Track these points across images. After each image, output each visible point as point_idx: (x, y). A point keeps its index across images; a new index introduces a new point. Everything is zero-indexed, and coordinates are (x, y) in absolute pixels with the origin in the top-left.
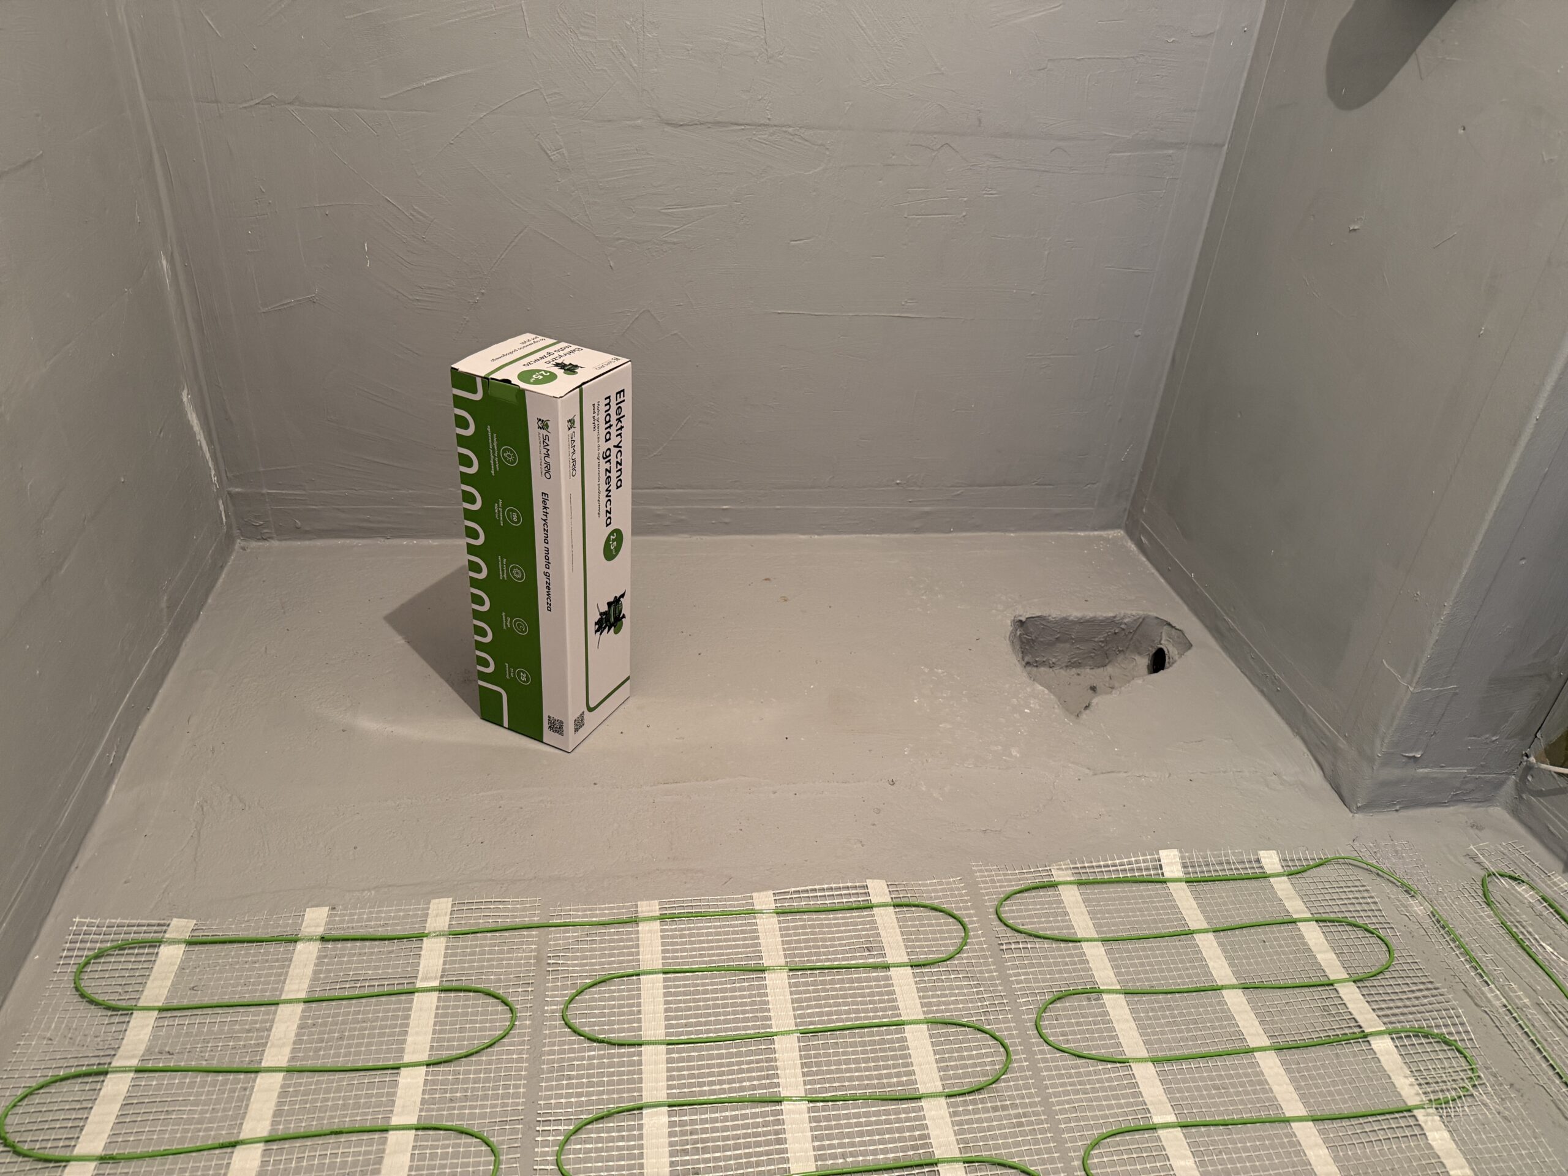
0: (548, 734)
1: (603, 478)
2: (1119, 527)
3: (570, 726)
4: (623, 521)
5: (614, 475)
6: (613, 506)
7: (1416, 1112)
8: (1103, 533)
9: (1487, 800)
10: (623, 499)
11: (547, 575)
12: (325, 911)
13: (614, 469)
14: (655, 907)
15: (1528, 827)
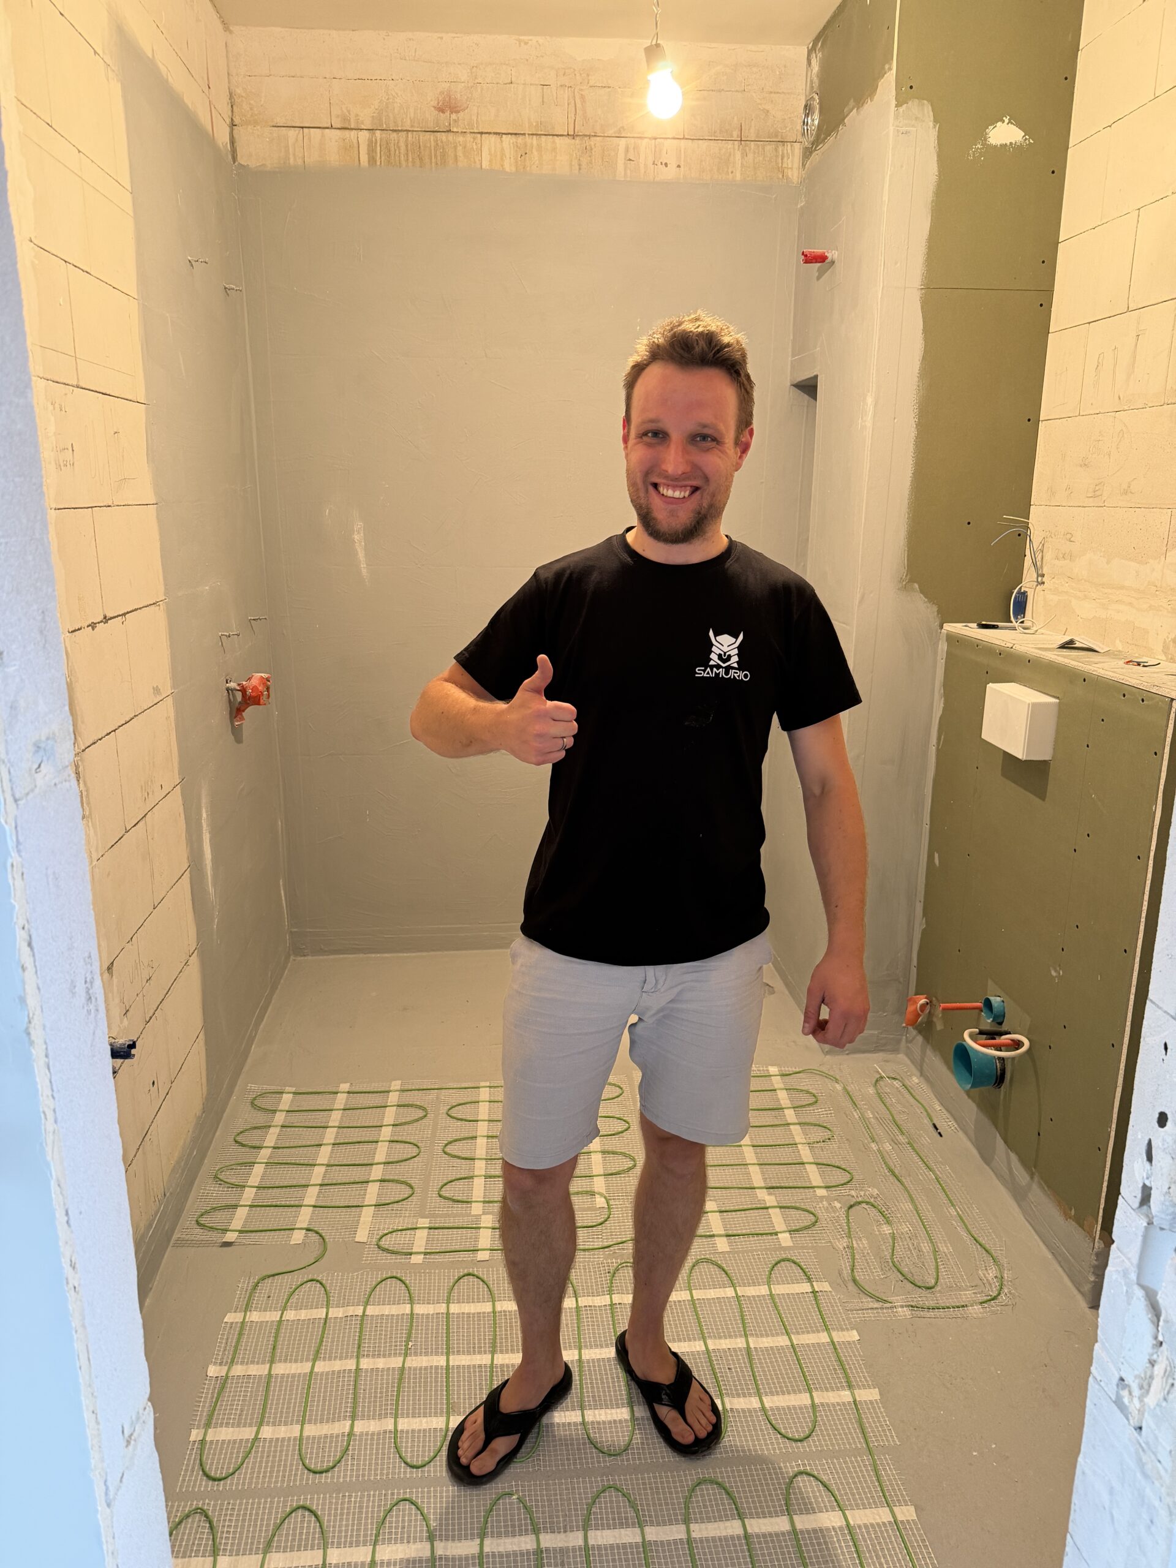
7: (798, 1145)
9: (896, 1051)
12: (349, 1084)
14: (488, 1084)
15: (911, 1060)
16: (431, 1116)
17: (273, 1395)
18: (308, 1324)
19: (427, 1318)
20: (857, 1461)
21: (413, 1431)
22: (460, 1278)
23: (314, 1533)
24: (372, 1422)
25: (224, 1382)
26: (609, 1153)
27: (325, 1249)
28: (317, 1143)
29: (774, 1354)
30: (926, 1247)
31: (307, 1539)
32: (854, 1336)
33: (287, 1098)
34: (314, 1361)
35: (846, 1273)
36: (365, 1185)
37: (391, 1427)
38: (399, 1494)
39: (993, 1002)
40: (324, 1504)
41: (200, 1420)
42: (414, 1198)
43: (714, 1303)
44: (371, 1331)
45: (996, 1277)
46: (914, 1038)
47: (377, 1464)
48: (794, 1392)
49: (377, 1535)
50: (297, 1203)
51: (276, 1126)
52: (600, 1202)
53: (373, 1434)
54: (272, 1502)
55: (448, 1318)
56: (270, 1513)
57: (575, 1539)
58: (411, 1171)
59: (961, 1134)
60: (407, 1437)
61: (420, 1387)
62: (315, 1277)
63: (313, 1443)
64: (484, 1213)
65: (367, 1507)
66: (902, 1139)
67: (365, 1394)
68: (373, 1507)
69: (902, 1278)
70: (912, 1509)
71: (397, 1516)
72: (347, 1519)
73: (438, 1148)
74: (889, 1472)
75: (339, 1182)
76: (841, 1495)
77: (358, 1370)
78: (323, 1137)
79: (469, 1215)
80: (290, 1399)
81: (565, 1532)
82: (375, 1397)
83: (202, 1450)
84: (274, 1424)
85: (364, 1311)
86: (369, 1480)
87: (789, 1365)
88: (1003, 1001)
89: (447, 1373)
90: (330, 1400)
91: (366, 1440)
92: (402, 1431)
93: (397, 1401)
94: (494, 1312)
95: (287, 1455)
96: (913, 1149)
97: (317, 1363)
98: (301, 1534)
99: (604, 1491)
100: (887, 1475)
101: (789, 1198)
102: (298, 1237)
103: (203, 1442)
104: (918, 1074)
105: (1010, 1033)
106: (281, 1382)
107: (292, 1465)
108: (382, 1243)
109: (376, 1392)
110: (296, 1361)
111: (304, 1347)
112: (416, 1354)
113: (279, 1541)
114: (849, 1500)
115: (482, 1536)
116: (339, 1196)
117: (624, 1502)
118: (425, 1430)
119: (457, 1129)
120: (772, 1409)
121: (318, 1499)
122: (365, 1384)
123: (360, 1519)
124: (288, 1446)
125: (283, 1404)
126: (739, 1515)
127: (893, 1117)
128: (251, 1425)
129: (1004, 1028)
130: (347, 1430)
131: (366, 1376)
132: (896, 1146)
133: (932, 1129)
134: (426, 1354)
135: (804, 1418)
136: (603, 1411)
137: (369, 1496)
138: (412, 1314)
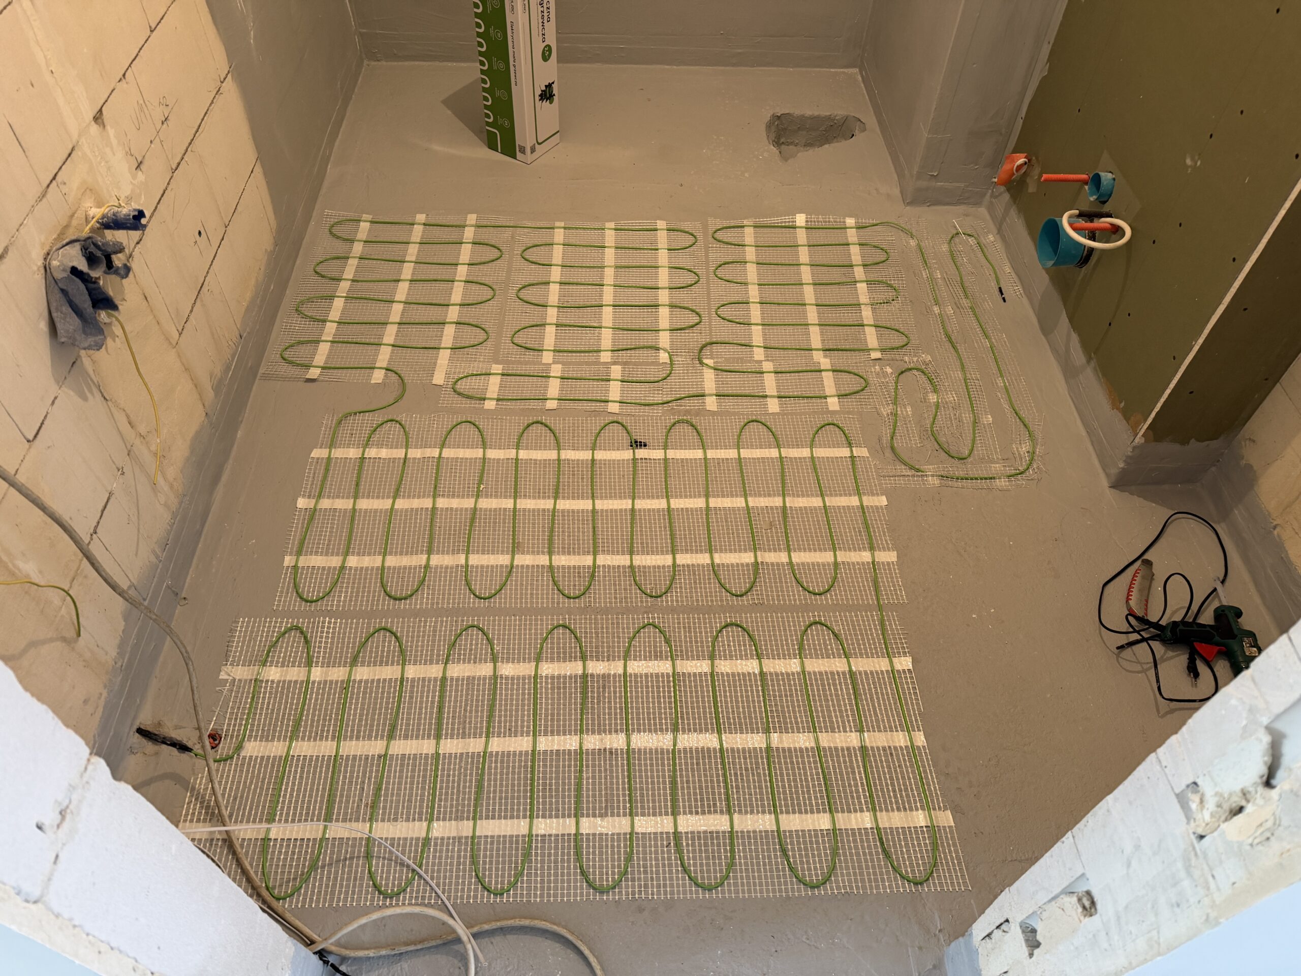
0: (519, 154)
1: (540, 16)
2: (855, 67)
3: (528, 150)
4: (552, 40)
5: (546, 14)
6: (546, 32)
7: (862, 306)
8: (846, 70)
9: (978, 204)
10: (551, 27)
11: (514, 66)
12: (424, 215)
13: (545, 12)
14: (562, 224)
15: (991, 215)
16: (506, 256)
17: (358, 528)
18: (389, 462)
19: (498, 463)
20: (867, 616)
21: (482, 567)
22: (528, 426)
23: (394, 651)
24: (446, 557)
25: (313, 513)
26: (676, 307)
27: (404, 390)
28: (395, 278)
29: (807, 513)
30: (967, 417)
31: (388, 656)
32: (883, 501)
33: (364, 226)
34: (395, 498)
35: (886, 439)
36: (441, 326)
37: (463, 562)
38: (468, 621)
39: (1103, 179)
40: (403, 627)
41: (292, 548)
42: (489, 343)
43: (759, 462)
44: (446, 473)
45: (1028, 452)
46: (1001, 194)
47: (449, 594)
48: (820, 550)
49: (448, 656)
50: (376, 341)
51: (355, 257)
52: (664, 357)
53: (447, 567)
54: (357, 623)
55: (517, 463)
56: (356, 633)
57: (616, 668)
58: (485, 315)
59: (1025, 300)
60: (477, 572)
61: (489, 527)
62: (395, 418)
63: (394, 573)
64: (554, 363)
65: (440, 631)
66: (965, 303)
67: (440, 531)
68: (446, 631)
69: (937, 447)
70: (909, 659)
71: (466, 640)
72: (423, 641)
73: (512, 292)
74: (894, 625)
75: (417, 321)
76: (848, 645)
77: (434, 509)
78: (400, 272)
79: (541, 363)
80: (373, 532)
81: (608, 660)
82: (450, 534)
83: (296, 574)
84: (358, 554)
85: (440, 454)
86: (443, 608)
87: (819, 525)
88: (1114, 179)
89: (514, 515)
90: (409, 535)
91: (441, 572)
92: (472, 566)
93: (469, 538)
94: (559, 460)
95: (370, 583)
96: (975, 315)
97: (397, 500)
98: (383, 651)
99: (644, 627)
100: (892, 629)
101: (844, 360)
102: (378, 376)
103: (295, 567)
104: (995, 231)
105: (1111, 217)
106: (365, 516)
107: (374, 591)
108: (458, 387)
109: (450, 530)
110: (378, 497)
111: (385, 485)
112: (487, 496)
113: (364, 657)
114: (854, 649)
115: (538, 659)
116: (417, 336)
117: (660, 637)
118: (492, 566)
119: (529, 274)
120: (798, 564)
121: (398, 623)
122: (441, 522)
123: (433, 641)
124: (371, 574)
125: (367, 536)
126: (757, 655)
127: (961, 279)
128: (337, 555)
129: (1106, 208)
130: (423, 563)
131: (441, 515)
132: (958, 310)
133: (997, 293)
134: (496, 497)
135: (826, 574)
136: (648, 557)
137: (442, 622)
138: (484, 458)
